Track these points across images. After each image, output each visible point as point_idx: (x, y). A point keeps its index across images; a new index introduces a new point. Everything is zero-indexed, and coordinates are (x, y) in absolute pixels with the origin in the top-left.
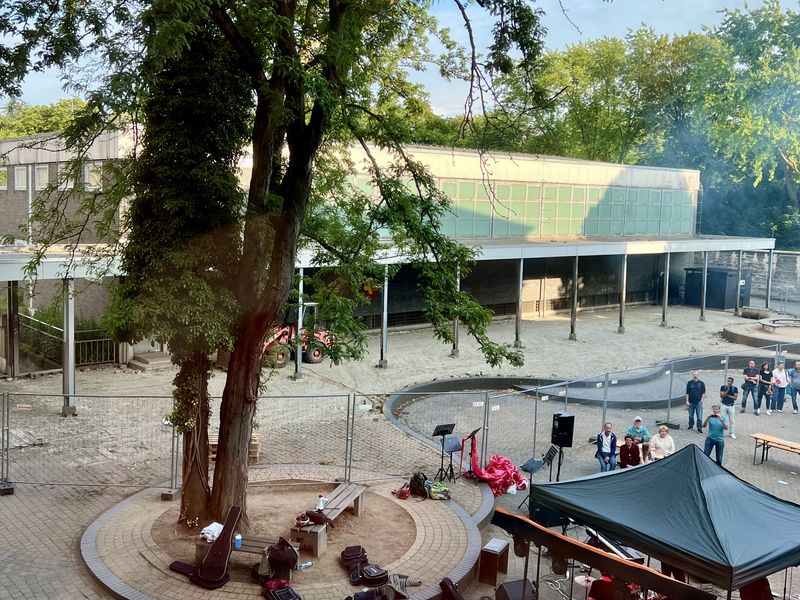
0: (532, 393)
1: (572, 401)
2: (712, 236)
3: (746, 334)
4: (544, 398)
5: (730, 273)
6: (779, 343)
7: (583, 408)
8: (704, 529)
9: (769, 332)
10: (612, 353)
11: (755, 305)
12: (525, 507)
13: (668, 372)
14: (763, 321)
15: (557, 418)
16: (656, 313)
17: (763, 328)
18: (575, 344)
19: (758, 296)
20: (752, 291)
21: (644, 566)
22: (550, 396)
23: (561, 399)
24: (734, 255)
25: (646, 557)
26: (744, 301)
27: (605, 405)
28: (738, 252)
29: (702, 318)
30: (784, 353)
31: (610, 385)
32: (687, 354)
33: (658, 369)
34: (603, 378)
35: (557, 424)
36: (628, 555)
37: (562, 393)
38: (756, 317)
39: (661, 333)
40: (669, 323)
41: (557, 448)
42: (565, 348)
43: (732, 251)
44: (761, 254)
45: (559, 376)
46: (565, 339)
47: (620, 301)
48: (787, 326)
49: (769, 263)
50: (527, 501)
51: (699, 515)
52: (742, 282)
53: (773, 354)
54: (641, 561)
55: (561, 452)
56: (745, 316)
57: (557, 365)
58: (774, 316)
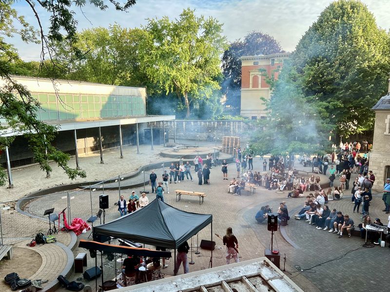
0: (88, 189)
1: (106, 189)
2: (153, 116)
3: (169, 153)
4: (94, 190)
5: (161, 130)
6: (181, 155)
7: (110, 191)
8: (164, 229)
9: (177, 152)
10: (119, 167)
11: (171, 142)
12: (91, 237)
13: (143, 172)
14: (174, 148)
15: (101, 197)
16: (135, 149)
17: (174, 151)
18: (104, 165)
19: (171, 138)
20: (169, 137)
21: (143, 248)
22: (96, 189)
23: (101, 189)
24: (161, 123)
25: (143, 244)
26: (167, 141)
27: (120, 188)
28: (163, 121)
29: (152, 149)
30: (183, 159)
31: (121, 180)
32: (148, 164)
33: (138, 171)
34: (118, 178)
35: (101, 200)
36: (136, 246)
37: (101, 187)
38: (171, 146)
39: (138, 156)
40: (141, 152)
41: (102, 210)
42: (100, 167)
43: (160, 121)
44: (171, 122)
45: (99, 180)
46: (99, 164)
47: (120, 145)
48: (182, 149)
49: (174, 125)
50: (92, 234)
51: (162, 224)
52: (165, 133)
53: (179, 160)
54: (141, 247)
55: (104, 211)
56: (167, 147)
57: (97, 175)
58: (178, 146)
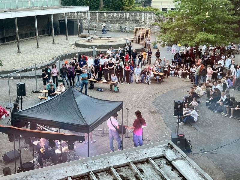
0: (6, 77)
1: (23, 78)
2: (67, 7)
4: (11, 78)
5: (75, 21)
6: (94, 46)
8: (78, 115)
9: (90, 42)
13: (58, 61)
14: (88, 38)
18: (20, 54)
19: (85, 29)
20: (83, 27)
28: (77, 12)
30: (96, 49)
34: (34, 67)
38: (85, 37)
40: (56, 42)
45: (16, 68)
46: (16, 53)
48: (96, 39)
49: (88, 16)
56: (82, 37)
